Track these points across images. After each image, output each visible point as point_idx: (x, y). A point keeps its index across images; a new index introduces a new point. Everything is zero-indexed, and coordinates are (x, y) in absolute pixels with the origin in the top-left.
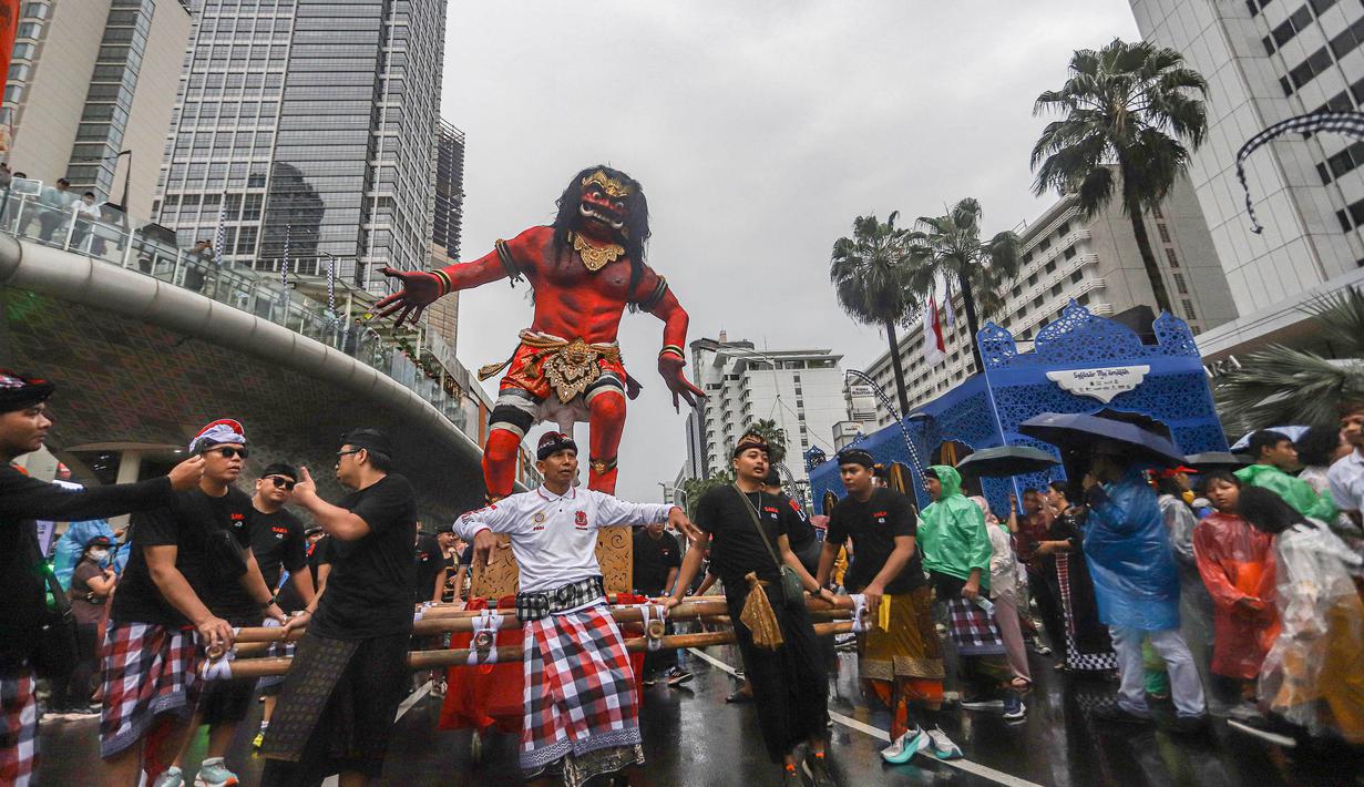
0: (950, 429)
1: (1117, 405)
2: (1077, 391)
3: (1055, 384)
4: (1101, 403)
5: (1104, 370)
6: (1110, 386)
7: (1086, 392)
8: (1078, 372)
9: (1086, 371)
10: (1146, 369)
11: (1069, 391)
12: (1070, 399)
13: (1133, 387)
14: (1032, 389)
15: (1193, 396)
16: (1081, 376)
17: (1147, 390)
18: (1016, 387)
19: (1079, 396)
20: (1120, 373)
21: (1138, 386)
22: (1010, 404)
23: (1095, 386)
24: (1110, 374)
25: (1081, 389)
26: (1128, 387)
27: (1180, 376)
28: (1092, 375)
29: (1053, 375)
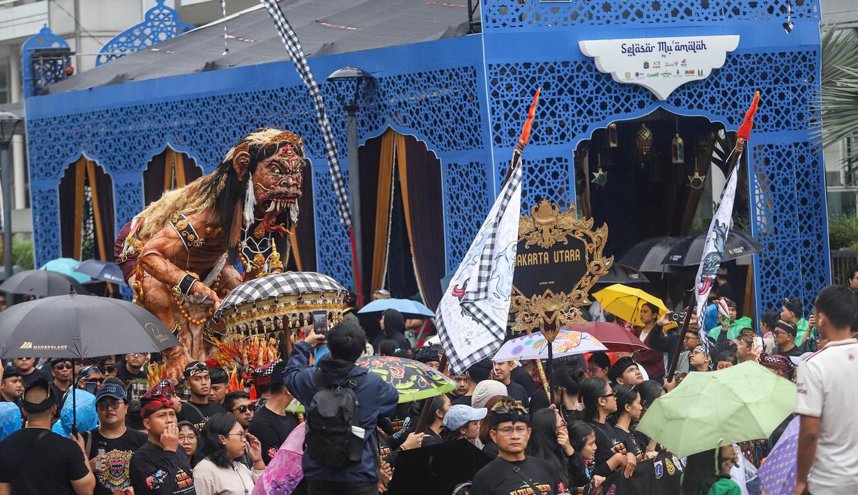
0: (403, 112)
1: (678, 103)
2: (621, 77)
3: (589, 62)
4: (654, 98)
5: (669, 41)
6: (673, 70)
7: (634, 80)
8: (629, 42)
9: (642, 42)
10: (731, 42)
11: (609, 76)
12: (609, 90)
13: (707, 74)
14: (552, 70)
15: (794, 90)
16: (632, 51)
17: (729, 78)
18: (527, 65)
19: (623, 85)
20: (693, 48)
21: (715, 72)
22: (510, 96)
23: (651, 70)
24: (678, 49)
25: (628, 75)
26: (700, 73)
27: (782, 54)
28: (650, 50)
29: (589, 47)
